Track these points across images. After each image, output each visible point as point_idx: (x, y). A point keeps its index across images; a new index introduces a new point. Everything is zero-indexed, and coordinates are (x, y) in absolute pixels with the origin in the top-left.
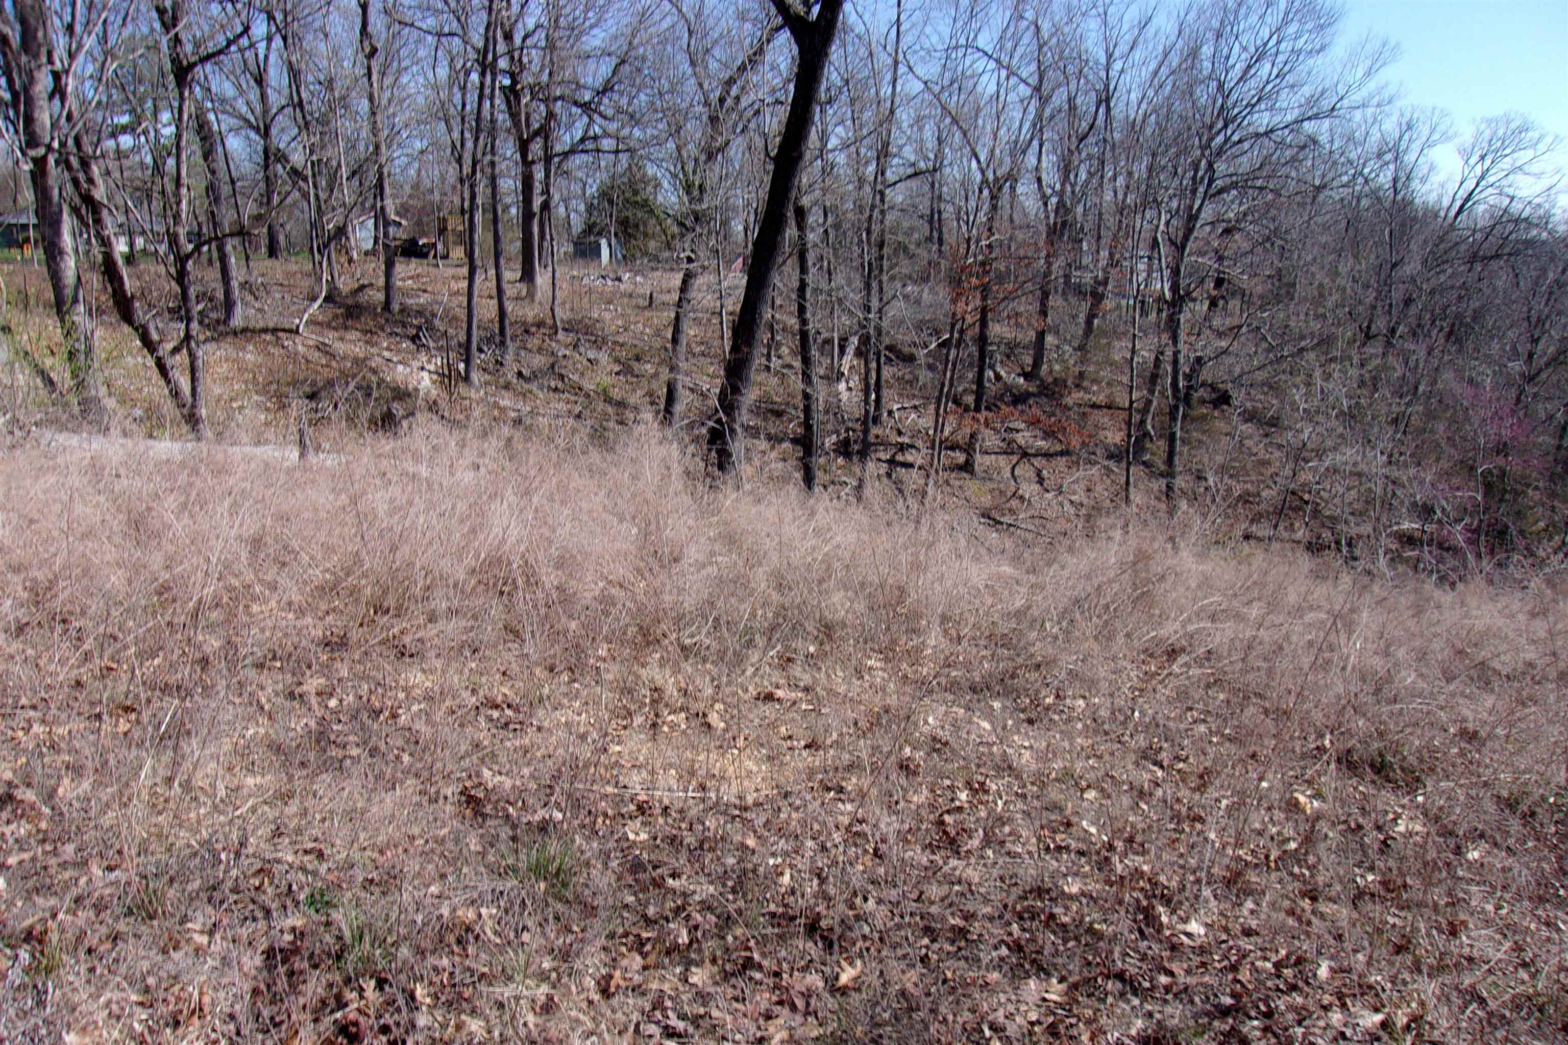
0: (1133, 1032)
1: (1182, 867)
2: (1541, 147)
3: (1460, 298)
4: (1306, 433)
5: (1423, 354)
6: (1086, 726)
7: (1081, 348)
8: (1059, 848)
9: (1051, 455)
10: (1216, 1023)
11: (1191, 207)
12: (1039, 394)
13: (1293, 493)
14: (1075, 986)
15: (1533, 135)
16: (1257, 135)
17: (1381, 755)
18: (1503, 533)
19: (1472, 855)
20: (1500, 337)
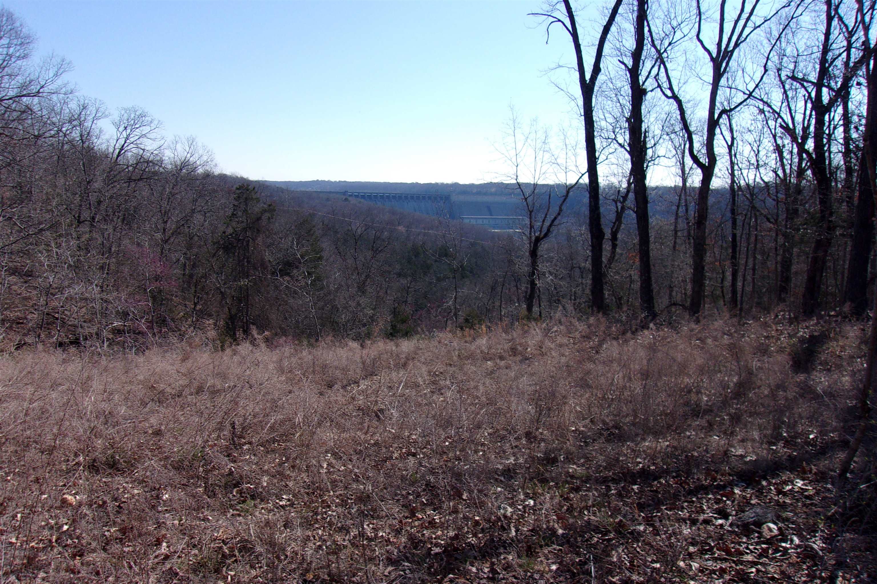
2: (153, 126)
3: (126, 201)
4: (51, 279)
5: (111, 230)
13: (48, 314)
15: (148, 119)
17: (113, 457)
18: (164, 321)
19: (166, 497)
20: (149, 221)
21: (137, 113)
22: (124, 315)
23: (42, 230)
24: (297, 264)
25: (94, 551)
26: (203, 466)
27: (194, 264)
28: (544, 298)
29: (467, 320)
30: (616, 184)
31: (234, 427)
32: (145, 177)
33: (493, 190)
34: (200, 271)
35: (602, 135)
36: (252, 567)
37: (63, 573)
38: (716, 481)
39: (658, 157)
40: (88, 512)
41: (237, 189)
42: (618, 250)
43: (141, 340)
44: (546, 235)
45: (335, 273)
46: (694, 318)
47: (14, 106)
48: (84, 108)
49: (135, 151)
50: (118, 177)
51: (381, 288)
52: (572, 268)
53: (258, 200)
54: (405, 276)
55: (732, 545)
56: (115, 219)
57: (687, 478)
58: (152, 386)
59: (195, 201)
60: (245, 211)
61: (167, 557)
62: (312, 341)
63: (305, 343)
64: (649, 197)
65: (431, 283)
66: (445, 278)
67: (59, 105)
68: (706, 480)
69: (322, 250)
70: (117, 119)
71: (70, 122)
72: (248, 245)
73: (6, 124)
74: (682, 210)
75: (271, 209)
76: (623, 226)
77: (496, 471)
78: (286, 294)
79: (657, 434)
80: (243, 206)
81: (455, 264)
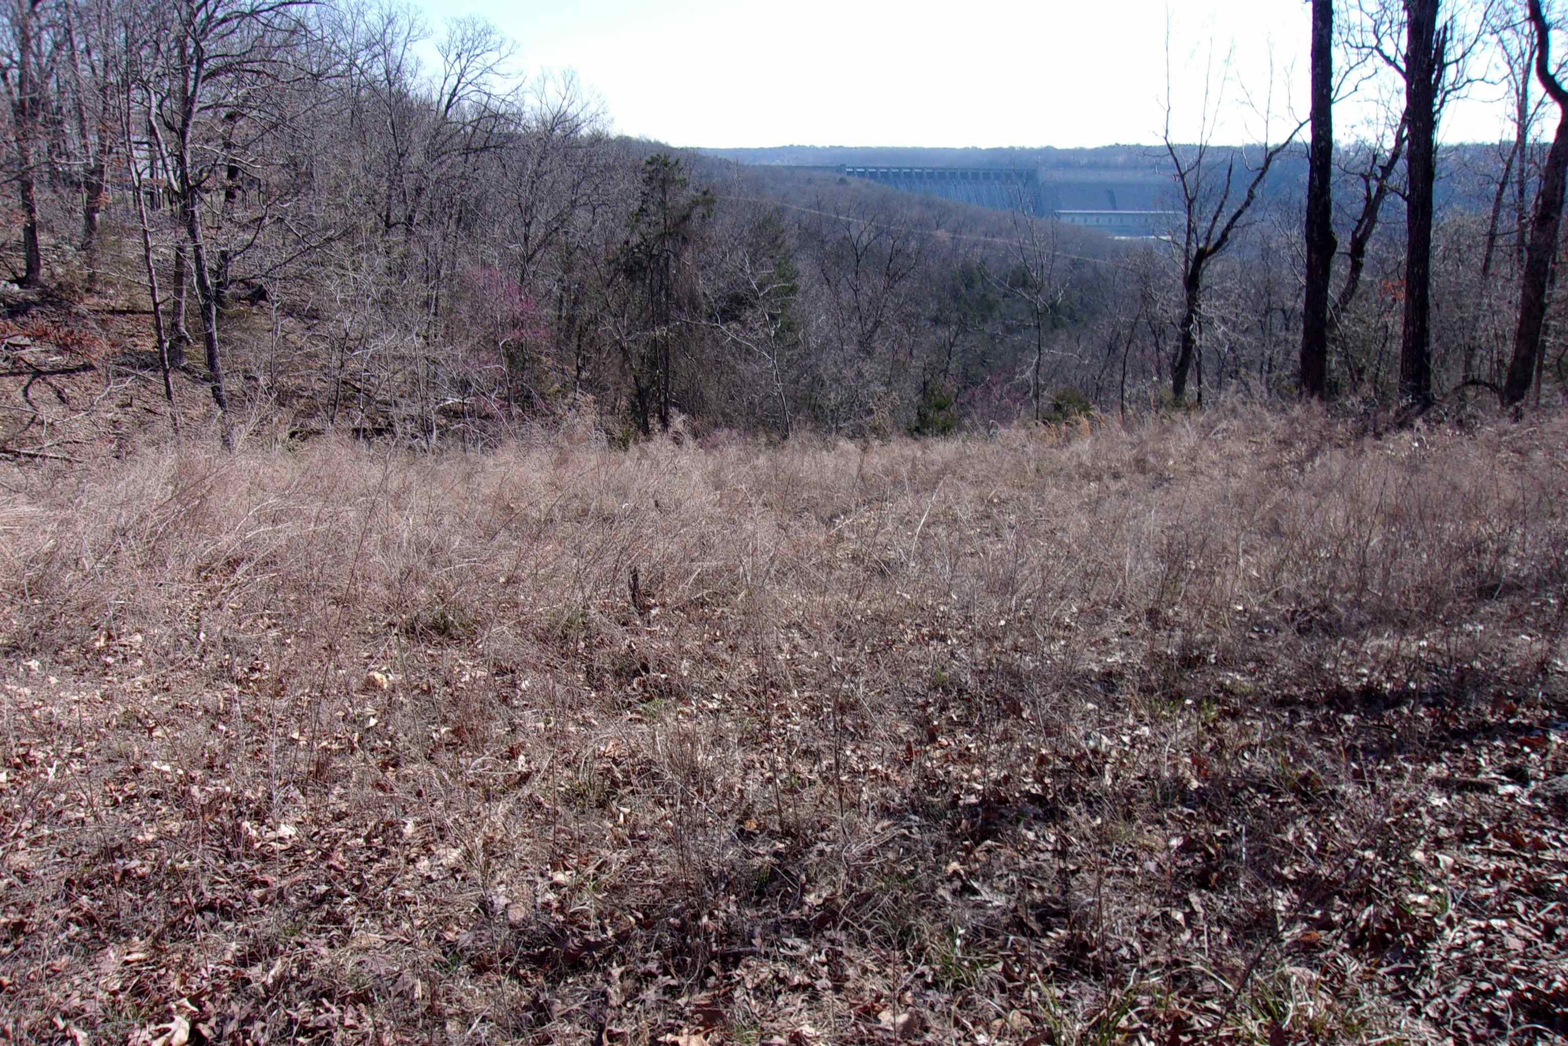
0: (228, 957)
1: (267, 776)
2: (504, 50)
3: (462, 187)
4: (347, 324)
5: (438, 239)
6: (147, 661)
7: (84, 247)
8: (130, 799)
9: (72, 371)
10: (313, 914)
11: (185, 89)
12: (42, 303)
13: (345, 383)
14: (159, 938)
15: (495, 38)
16: (243, 15)
17: (443, 616)
18: (528, 397)
19: (525, 685)
20: (500, 223)
21: (478, 28)
22: (464, 386)
23: (330, 239)
24: (752, 300)
25: (414, 760)
26: (584, 640)
27: (576, 298)
28: (1209, 367)
29: (1058, 407)
30: (1372, 141)
31: (635, 578)
32: (492, 143)
33: (1120, 159)
34: (586, 311)
35: (1351, 40)
36: (660, 803)
37: (368, 790)
38: (1514, 716)
39: (1469, 81)
40: (405, 701)
41: (649, 163)
42: (1363, 275)
43: (491, 429)
44: (1218, 245)
45: (819, 316)
46: (1511, 409)
47: (277, 21)
48: (390, 22)
49: (475, 97)
50: (448, 145)
51: (901, 346)
52: (1269, 310)
53: (684, 184)
54: (947, 323)
55: (1527, 832)
56: (445, 219)
57: (1454, 708)
58: (508, 506)
59: (576, 186)
60: (662, 203)
61: (525, 778)
62: (775, 437)
63: (763, 439)
64: (1438, 166)
65: (992, 337)
66: (1022, 327)
67: (349, 17)
68: (1493, 713)
69: (797, 274)
70: (445, 40)
71: (369, 46)
72: (667, 265)
73: (267, 54)
74: (1510, 193)
75: (707, 199)
76: (1378, 227)
77: (1086, 675)
78: (733, 355)
79: (1404, 627)
80: (658, 196)
81: (1041, 301)
